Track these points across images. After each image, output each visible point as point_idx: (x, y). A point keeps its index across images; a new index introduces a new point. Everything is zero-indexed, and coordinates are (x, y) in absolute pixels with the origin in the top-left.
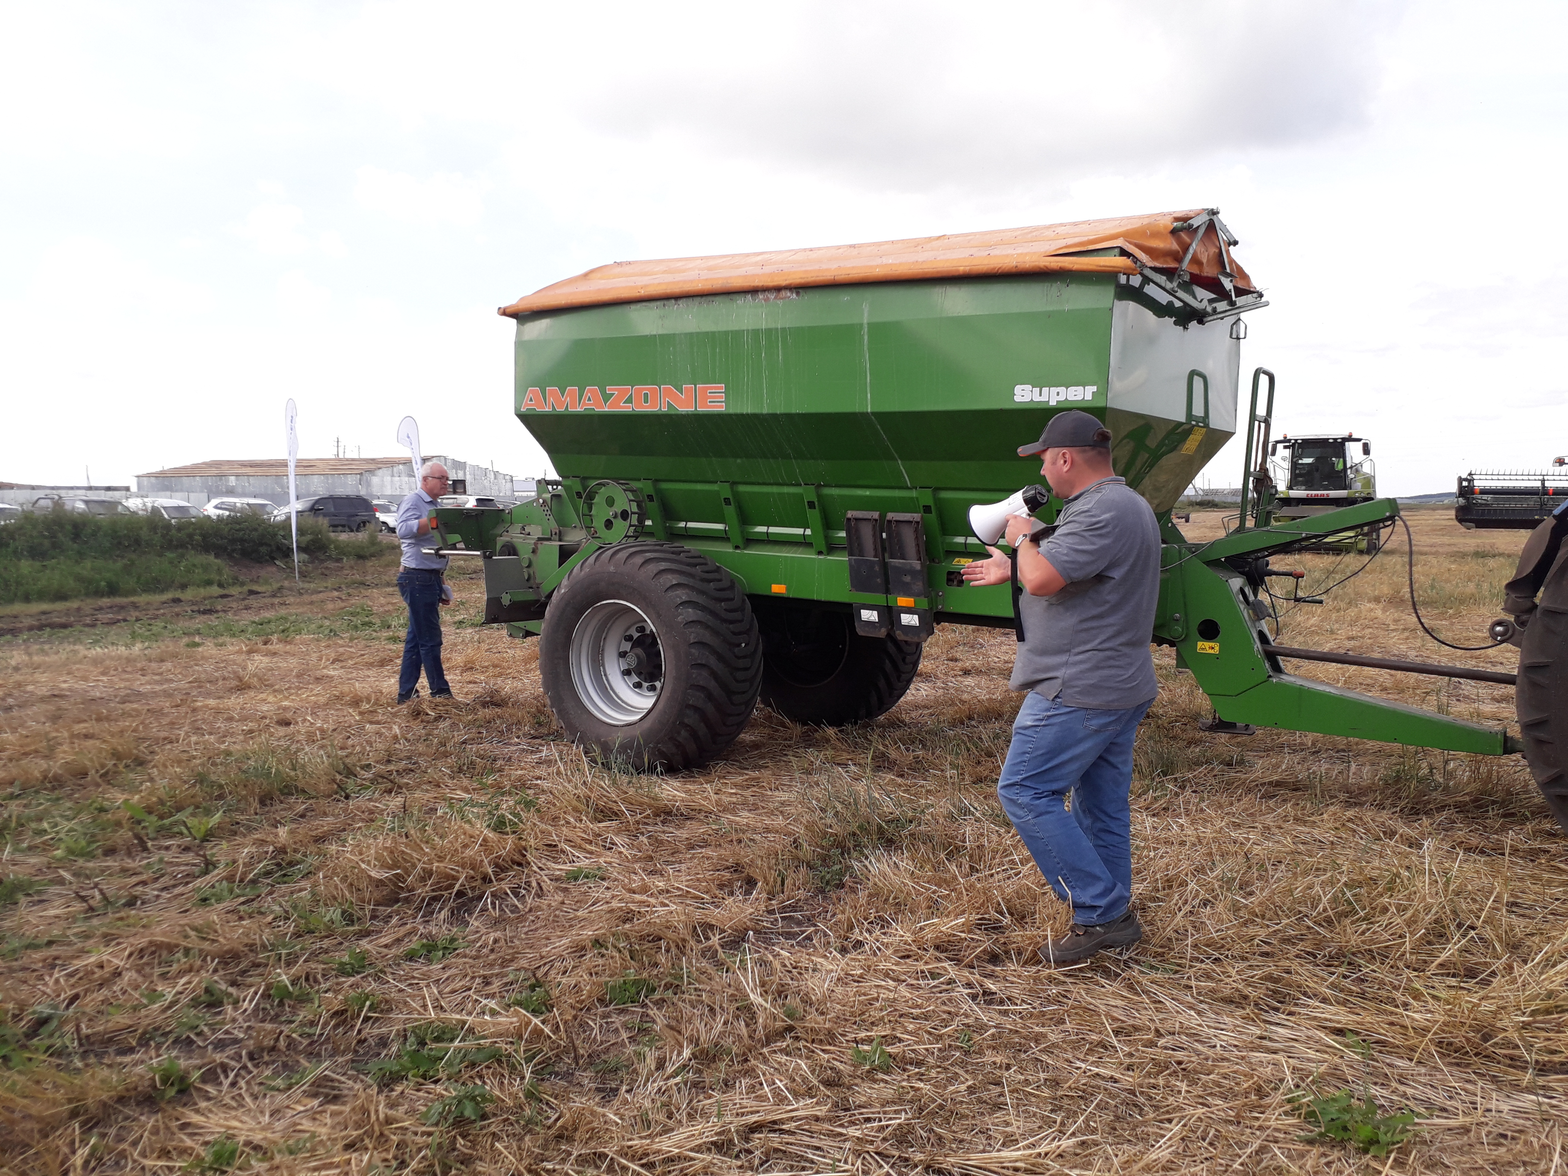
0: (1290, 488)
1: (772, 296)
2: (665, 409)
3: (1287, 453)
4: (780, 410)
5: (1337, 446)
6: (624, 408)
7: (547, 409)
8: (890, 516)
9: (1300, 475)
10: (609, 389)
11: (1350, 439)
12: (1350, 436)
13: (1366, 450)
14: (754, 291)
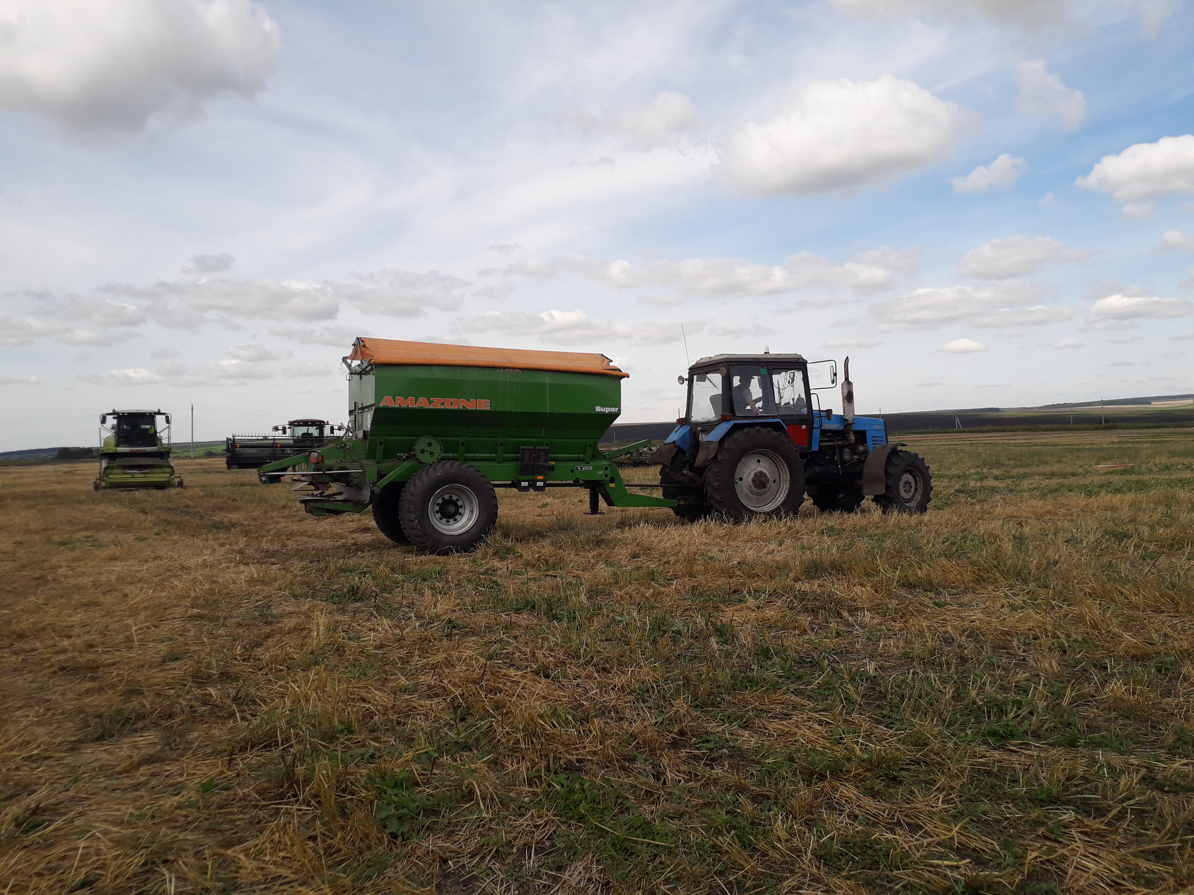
0: (117, 445)
1: (511, 370)
2: (461, 408)
3: (115, 422)
4: (514, 410)
5: (149, 417)
6: (440, 407)
7: (396, 406)
8: (538, 447)
9: (121, 437)
10: (432, 399)
11: (159, 413)
12: (159, 411)
13: (168, 421)
14: (504, 368)
